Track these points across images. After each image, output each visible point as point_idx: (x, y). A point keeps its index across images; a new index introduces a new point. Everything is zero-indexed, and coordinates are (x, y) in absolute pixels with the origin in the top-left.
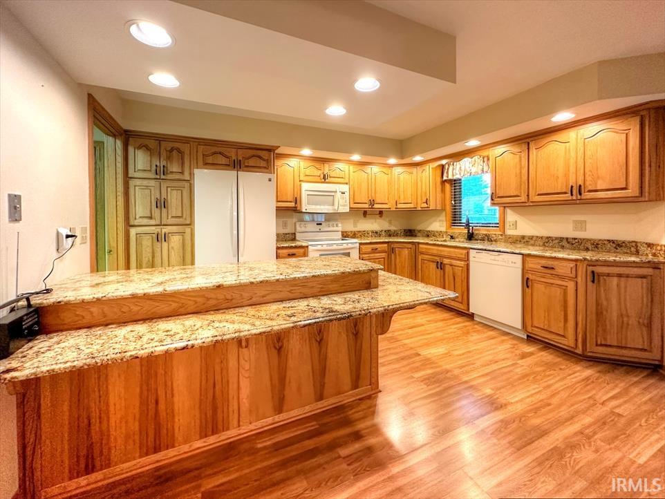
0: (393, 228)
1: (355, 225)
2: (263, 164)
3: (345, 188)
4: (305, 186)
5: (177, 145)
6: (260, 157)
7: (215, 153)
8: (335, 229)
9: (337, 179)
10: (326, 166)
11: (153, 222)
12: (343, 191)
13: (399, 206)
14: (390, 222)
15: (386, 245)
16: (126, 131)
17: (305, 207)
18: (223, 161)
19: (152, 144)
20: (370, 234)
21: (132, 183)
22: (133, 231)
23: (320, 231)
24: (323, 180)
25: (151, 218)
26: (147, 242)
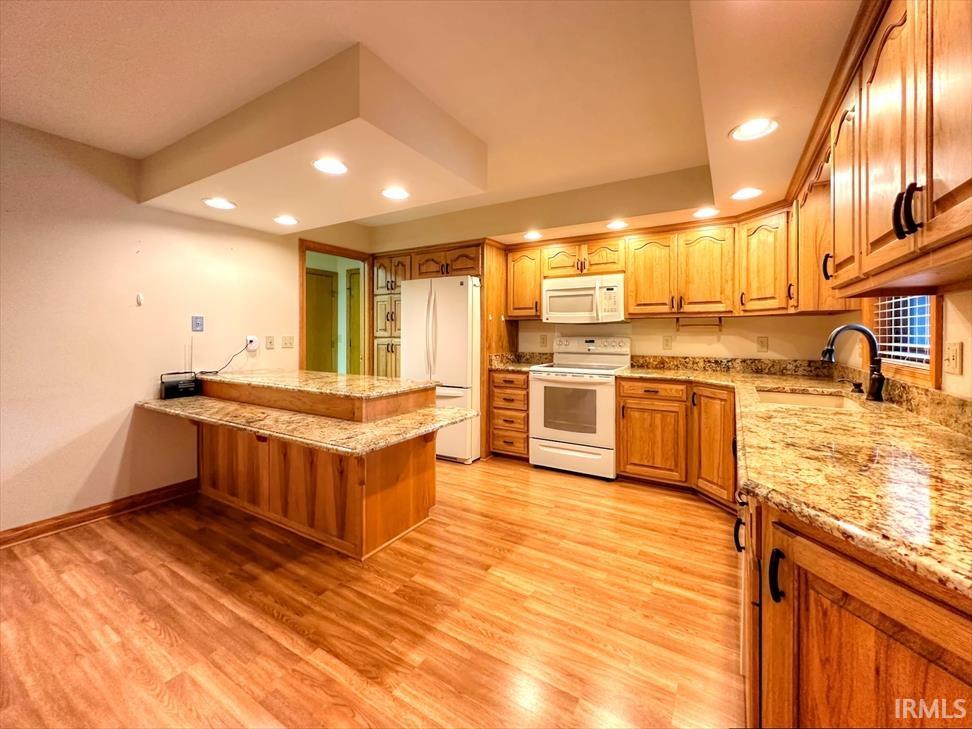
0: (769, 355)
1: (667, 344)
2: (470, 264)
3: (617, 280)
4: (547, 284)
5: (400, 259)
6: (467, 257)
7: (427, 261)
8: (617, 350)
9: (603, 266)
10: (584, 248)
11: (386, 334)
12: (610, 285)
13: (750, 306)
14: (763, 343)
15: (683, 387)
16: (373, 255)
17: (548, 316)
18: (433, 267)
19: (386, 262)
20: (701, 364)
21: (377, 299)
22: (376, 342)
23: (589, 353)
24: (579, 272)
25: (385, 330)
26: (383, 353)
